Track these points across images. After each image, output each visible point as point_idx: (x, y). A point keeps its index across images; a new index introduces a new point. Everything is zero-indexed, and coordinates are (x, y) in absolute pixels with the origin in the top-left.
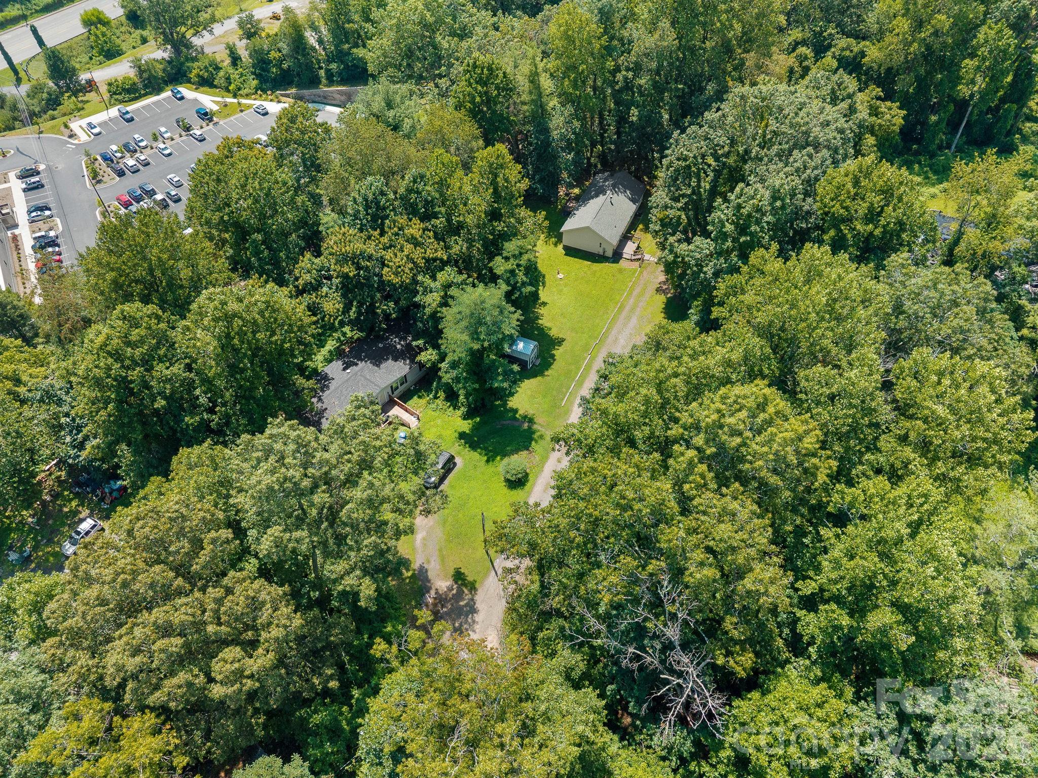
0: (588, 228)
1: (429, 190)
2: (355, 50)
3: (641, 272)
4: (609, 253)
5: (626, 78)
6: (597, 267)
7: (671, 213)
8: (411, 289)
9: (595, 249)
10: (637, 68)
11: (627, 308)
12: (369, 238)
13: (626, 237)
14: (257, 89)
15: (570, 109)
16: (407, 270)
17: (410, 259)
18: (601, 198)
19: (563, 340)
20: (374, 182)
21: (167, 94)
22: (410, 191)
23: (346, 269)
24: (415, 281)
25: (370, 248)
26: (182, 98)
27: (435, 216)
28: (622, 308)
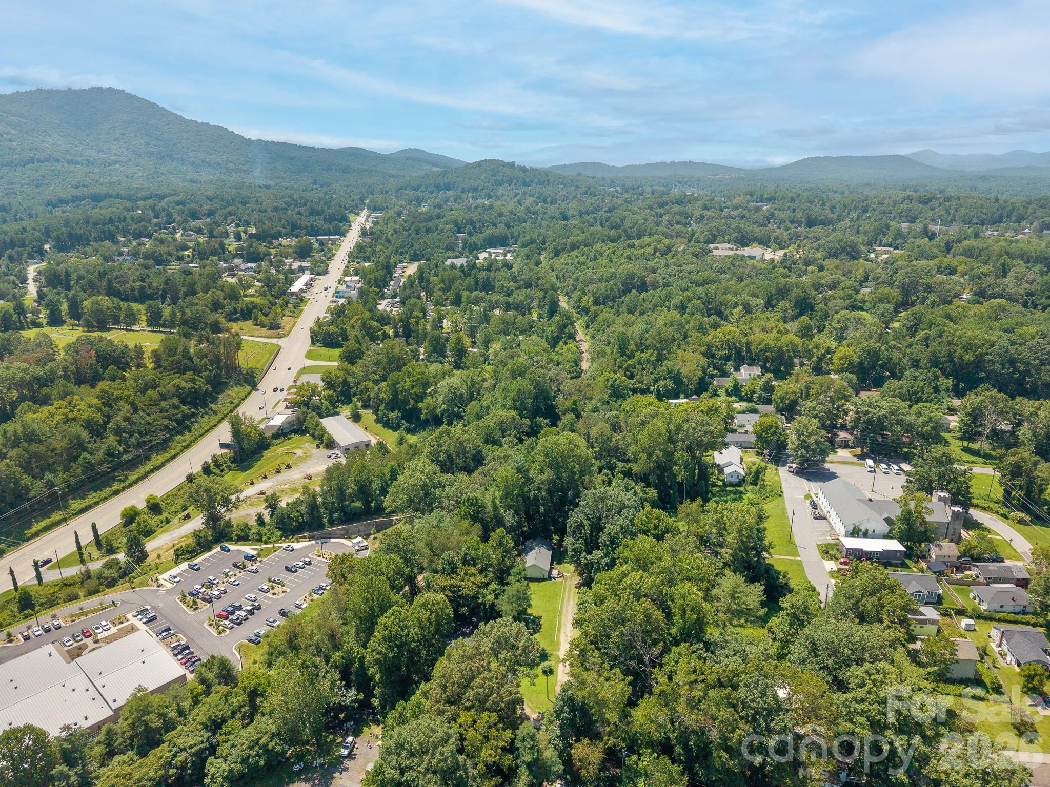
0: (533, 563)
1: (472, 553)
2: (353, 504)
3: (566, 581)
4: (546, 577)
6: (542, 584)
7: (577, 546)
8: (475, 597)
9: (540, 576)
10: (539, 489)
11: (565, 597)
12: (452, 578)
13: (551, 568)
14: (281, 537)
15: (512, 512)
16: (473, 588)
17: (473, 583)
18: (533, 551)
19: (542, 617)
21: (217, 549)
22: (466, 555)
24: (478, 593)
25: (454, 582)
26: (229, 550)
27: (477, 564)
28: (563, 598)
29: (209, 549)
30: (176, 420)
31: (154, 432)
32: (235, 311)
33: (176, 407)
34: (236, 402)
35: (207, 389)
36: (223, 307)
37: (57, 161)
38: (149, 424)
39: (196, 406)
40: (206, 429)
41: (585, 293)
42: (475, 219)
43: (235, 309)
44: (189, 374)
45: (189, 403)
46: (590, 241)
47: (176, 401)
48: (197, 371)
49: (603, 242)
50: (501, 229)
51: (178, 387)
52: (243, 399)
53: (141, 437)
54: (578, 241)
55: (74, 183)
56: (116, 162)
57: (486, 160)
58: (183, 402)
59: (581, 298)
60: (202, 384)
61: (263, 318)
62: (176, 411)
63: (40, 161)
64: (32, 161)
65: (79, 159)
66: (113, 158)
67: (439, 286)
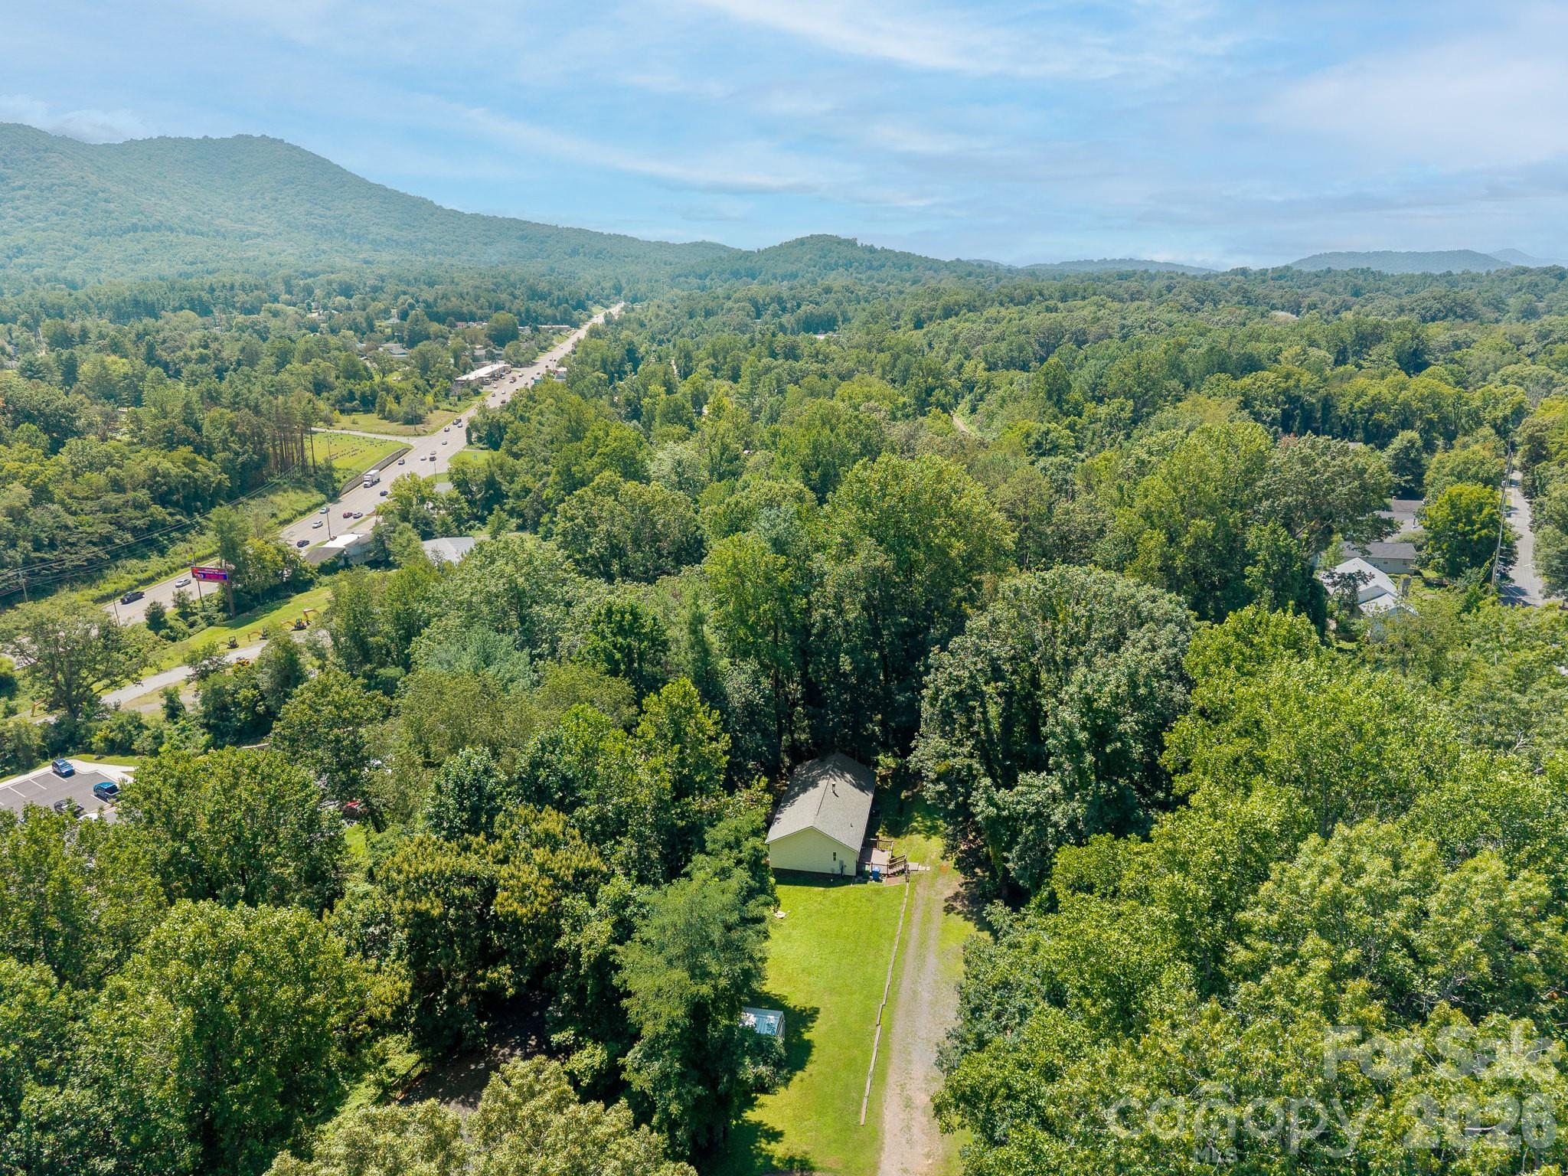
0: (811, 829)
1: (568, 762)
2: (382, 671)
3: (913, 889)
4: (851, 870)
5: (825, 618)
6: (835, 893)
7: (957, 762)
9: (828, 866)
10: (839, 603)
11: (912, 944)
12: (467, 848)
13: (869, 844)
14: (207, 747)
15: (751, 665)
16: (541, 891)
17: (543, 869)
18: (812, 792)
19: (816, 1011)
20: (477, 756)
21: (46, 769)
22: (536, 764)
23: (424, 905)
24: (556, 913)
25: (471, 864)
26: (71, 773)
27: (580, 802)
28: (904, 944)
29: (29, 766)
30: (134, 530)
31: (73, 545)
32: (351, 396)
33: (139, 506)
34: (283, 516)
35: (219, 483)
36: (330, 388)
37: (172, 230)
38: (67, 527)
39: (189, 511)
40: (200, 554)
41: (968, 357)
42: (785, 295)
43: (351, 393)
44: (185, 451)
45: (176, 504)
46: (977, 304)
47: (143, 495)
48: (204, 449)
49: (1002, 304)
50: (828, 306)
51: (155, 472)
52: (302, 513)
53: (36, 550)
54: (957, 303)
55: (189, 259)
56: (258, 235)
57: (812, 236)
58: (163, 500)
59: (961, 366)
60: (209, 470)
61: (395, 407)
62: (138, 513)
63: (145, 229)
64: (134, 228)
65: (205, 229)
66: (255, 229)
67: (708, 362)
